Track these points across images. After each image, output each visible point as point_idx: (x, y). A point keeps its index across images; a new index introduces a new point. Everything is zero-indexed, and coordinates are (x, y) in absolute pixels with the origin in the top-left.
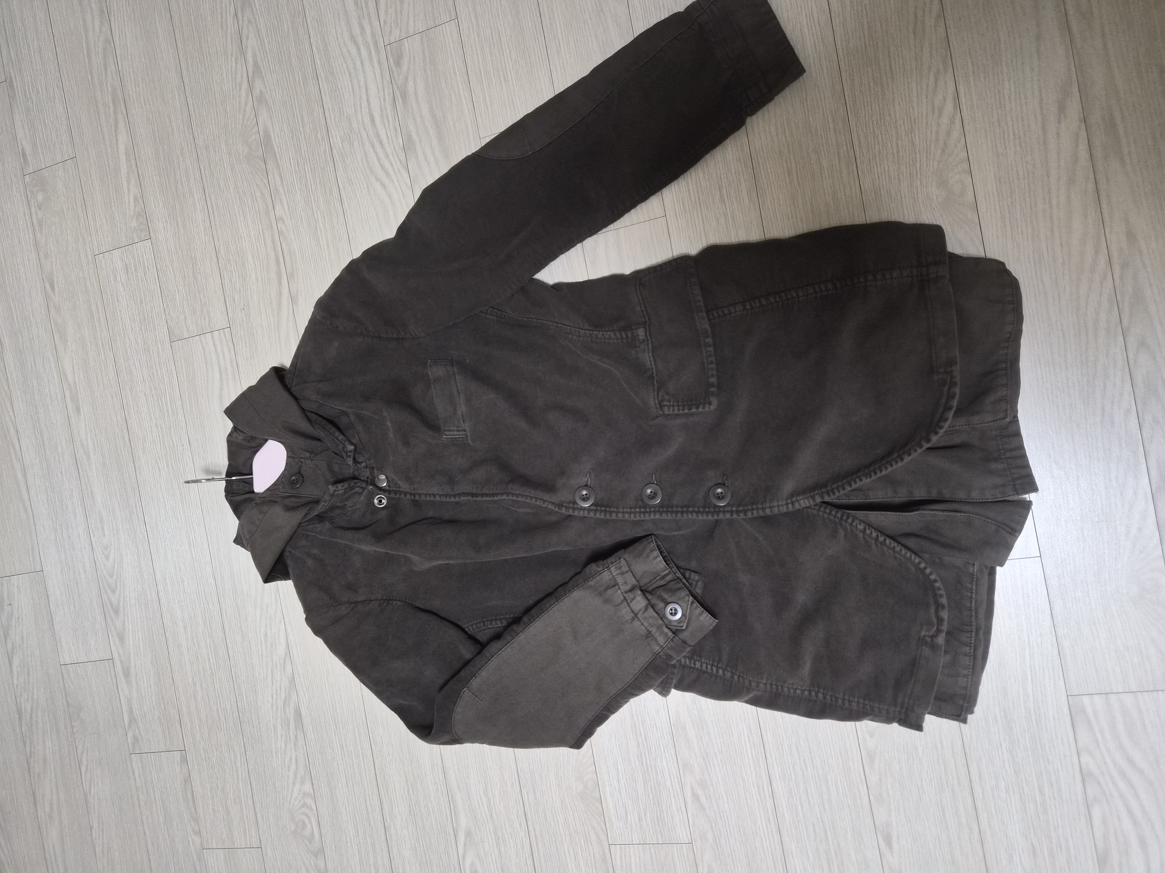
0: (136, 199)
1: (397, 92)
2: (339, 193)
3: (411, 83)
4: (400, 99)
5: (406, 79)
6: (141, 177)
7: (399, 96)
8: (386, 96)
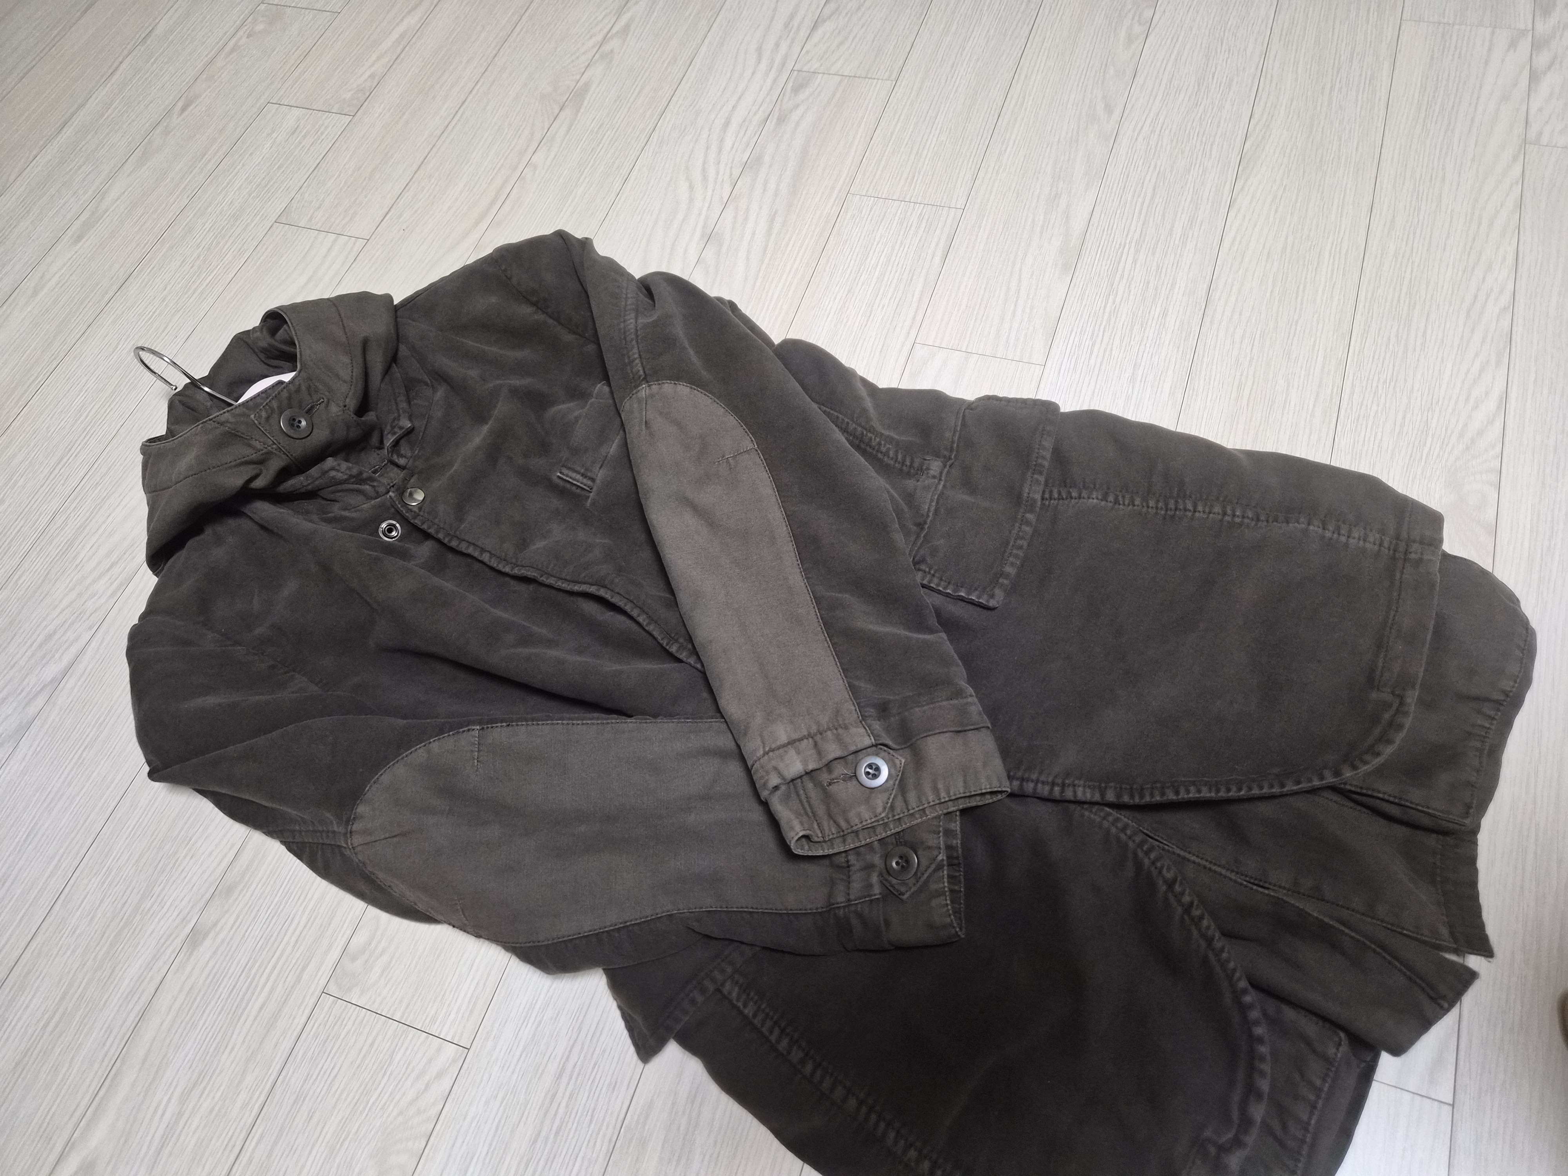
0: (372, 76)
1: (776, 114)
2: (629, 171)
3: (799, 112)
4: (775, 120)
5: (797, 106)
6: (399, 60)
7: (776, 117)
8: (760, 112)
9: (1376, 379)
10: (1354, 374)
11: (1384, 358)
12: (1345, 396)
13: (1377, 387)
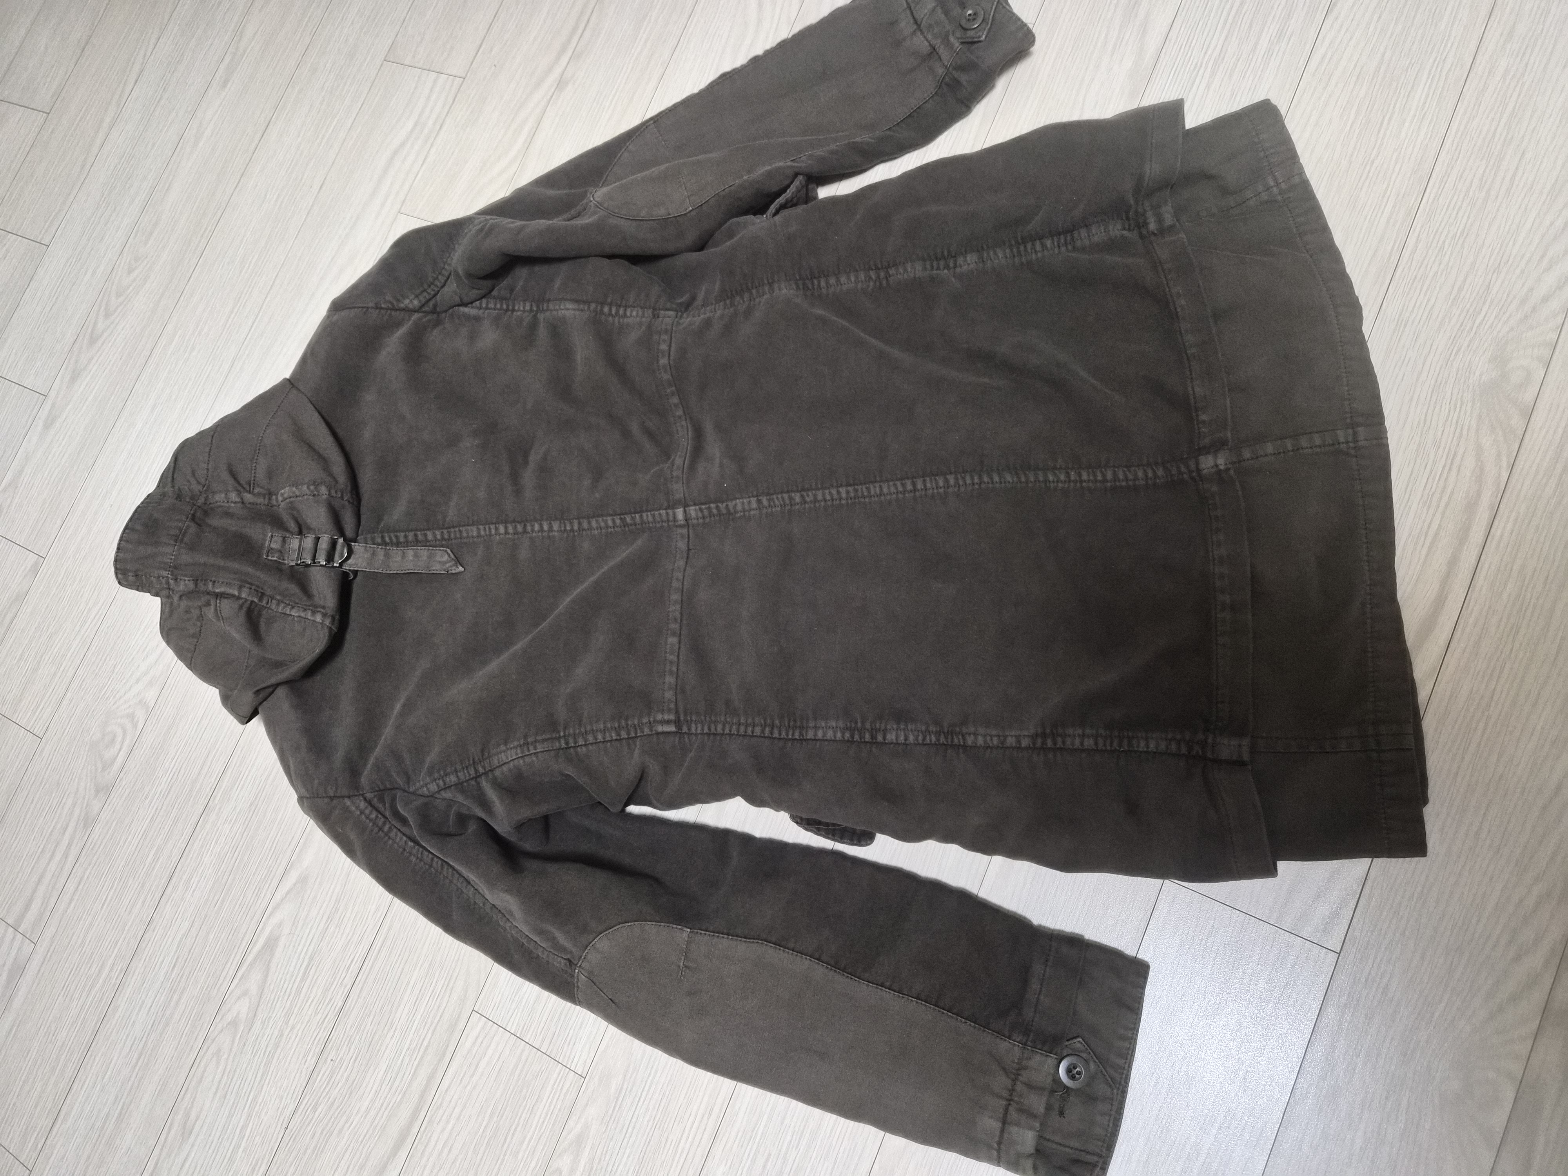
9: (1445, 232)
10: (1422, 226)
11: (1460, 207)
12: (1407, 253)
13: (1444, 242)
